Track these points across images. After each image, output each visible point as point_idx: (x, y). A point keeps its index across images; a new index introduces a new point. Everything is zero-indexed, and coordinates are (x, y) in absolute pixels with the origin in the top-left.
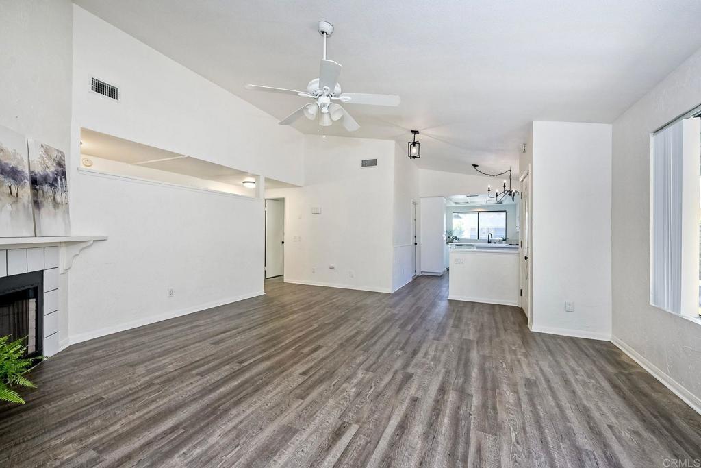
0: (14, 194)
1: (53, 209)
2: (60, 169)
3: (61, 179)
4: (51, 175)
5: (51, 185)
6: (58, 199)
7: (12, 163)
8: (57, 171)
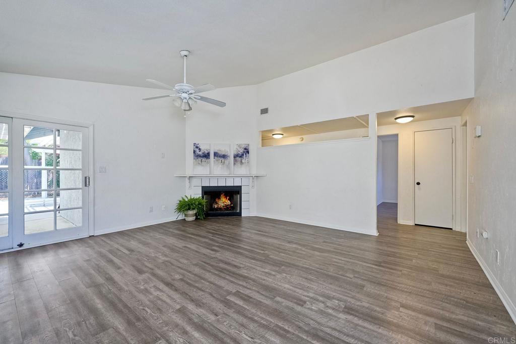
0: (223, 162)
1: (240, 165)
2: (245, 151)
3: (246, 154)
4: (241, 154)
5: (240, 157)
6: (243, 161)
7: (223, 153)
8: (244, 152)
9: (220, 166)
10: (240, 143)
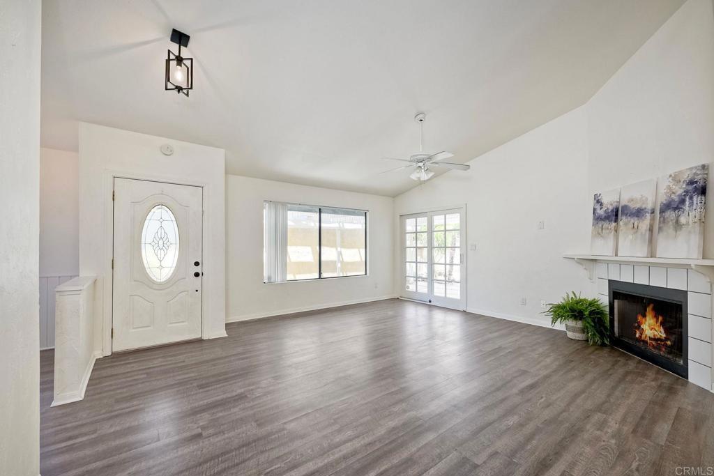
0: (636, 227)
1: (674, 233)
2: (690, 188)
3: (691, 198)
4: (676, 199)
5: (675, 209)
6: (683, 220)
7: (638, 206)
8: (686, 192)
9: (630, 237)
10: (677, 170)
